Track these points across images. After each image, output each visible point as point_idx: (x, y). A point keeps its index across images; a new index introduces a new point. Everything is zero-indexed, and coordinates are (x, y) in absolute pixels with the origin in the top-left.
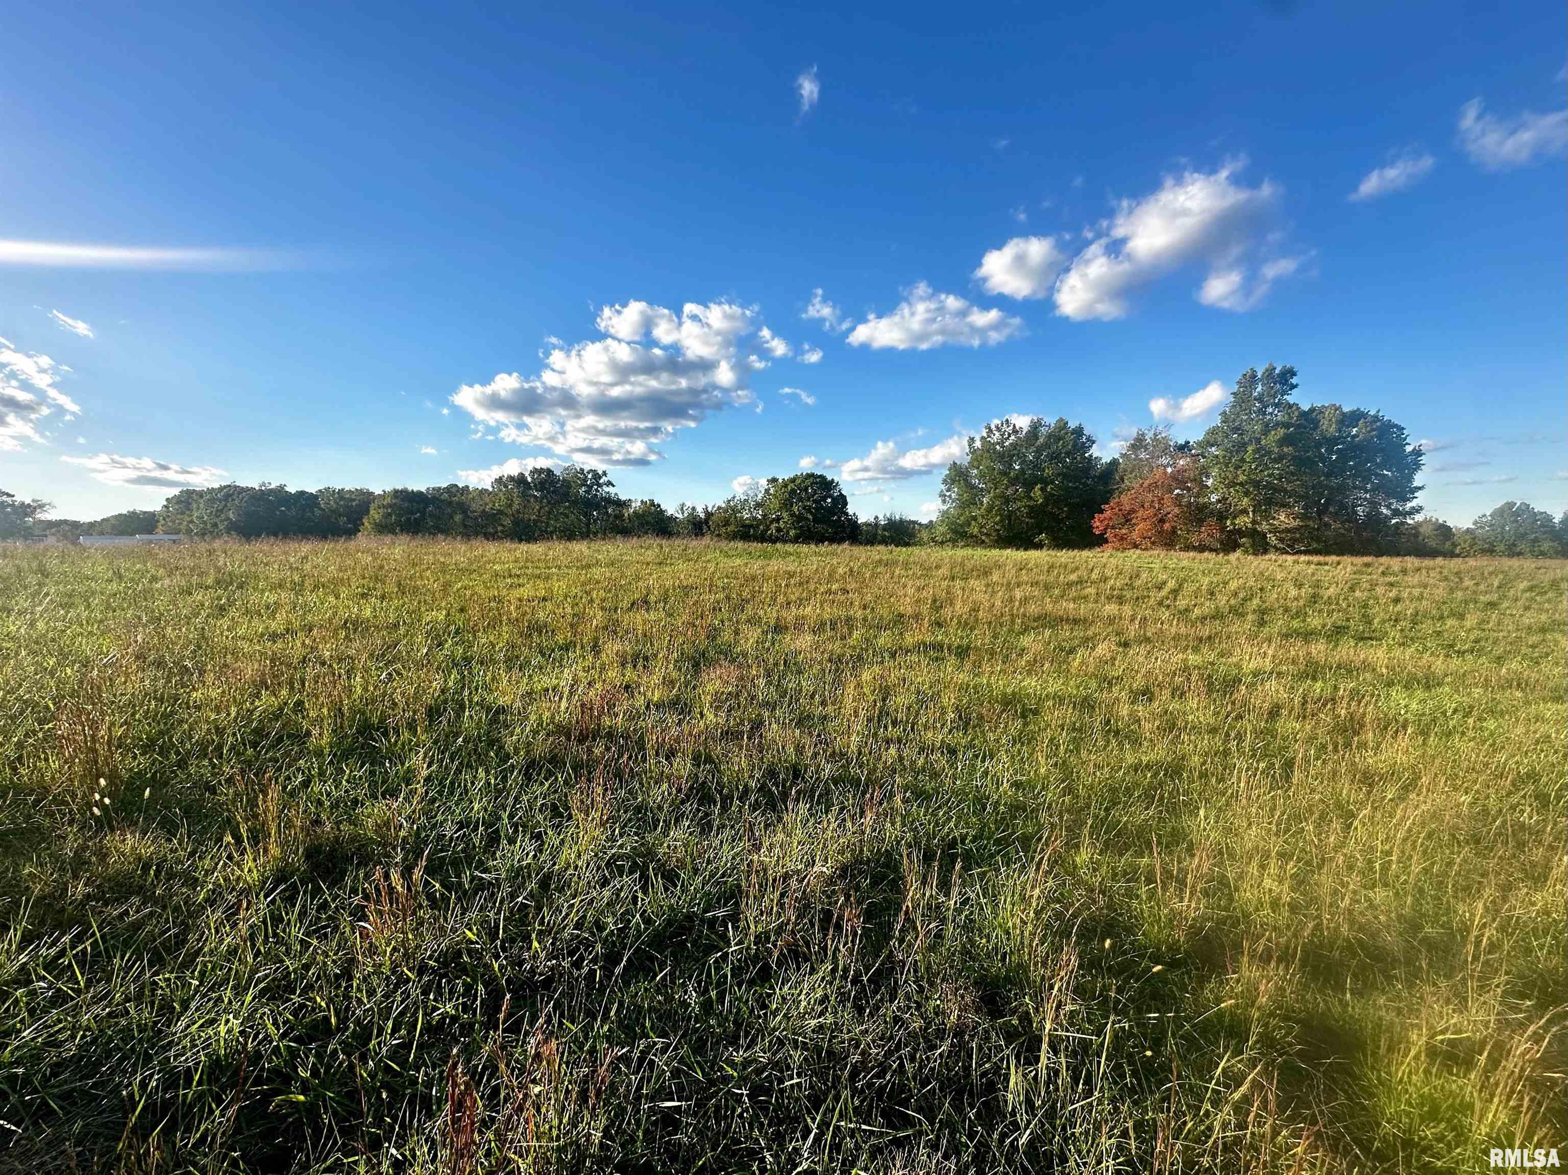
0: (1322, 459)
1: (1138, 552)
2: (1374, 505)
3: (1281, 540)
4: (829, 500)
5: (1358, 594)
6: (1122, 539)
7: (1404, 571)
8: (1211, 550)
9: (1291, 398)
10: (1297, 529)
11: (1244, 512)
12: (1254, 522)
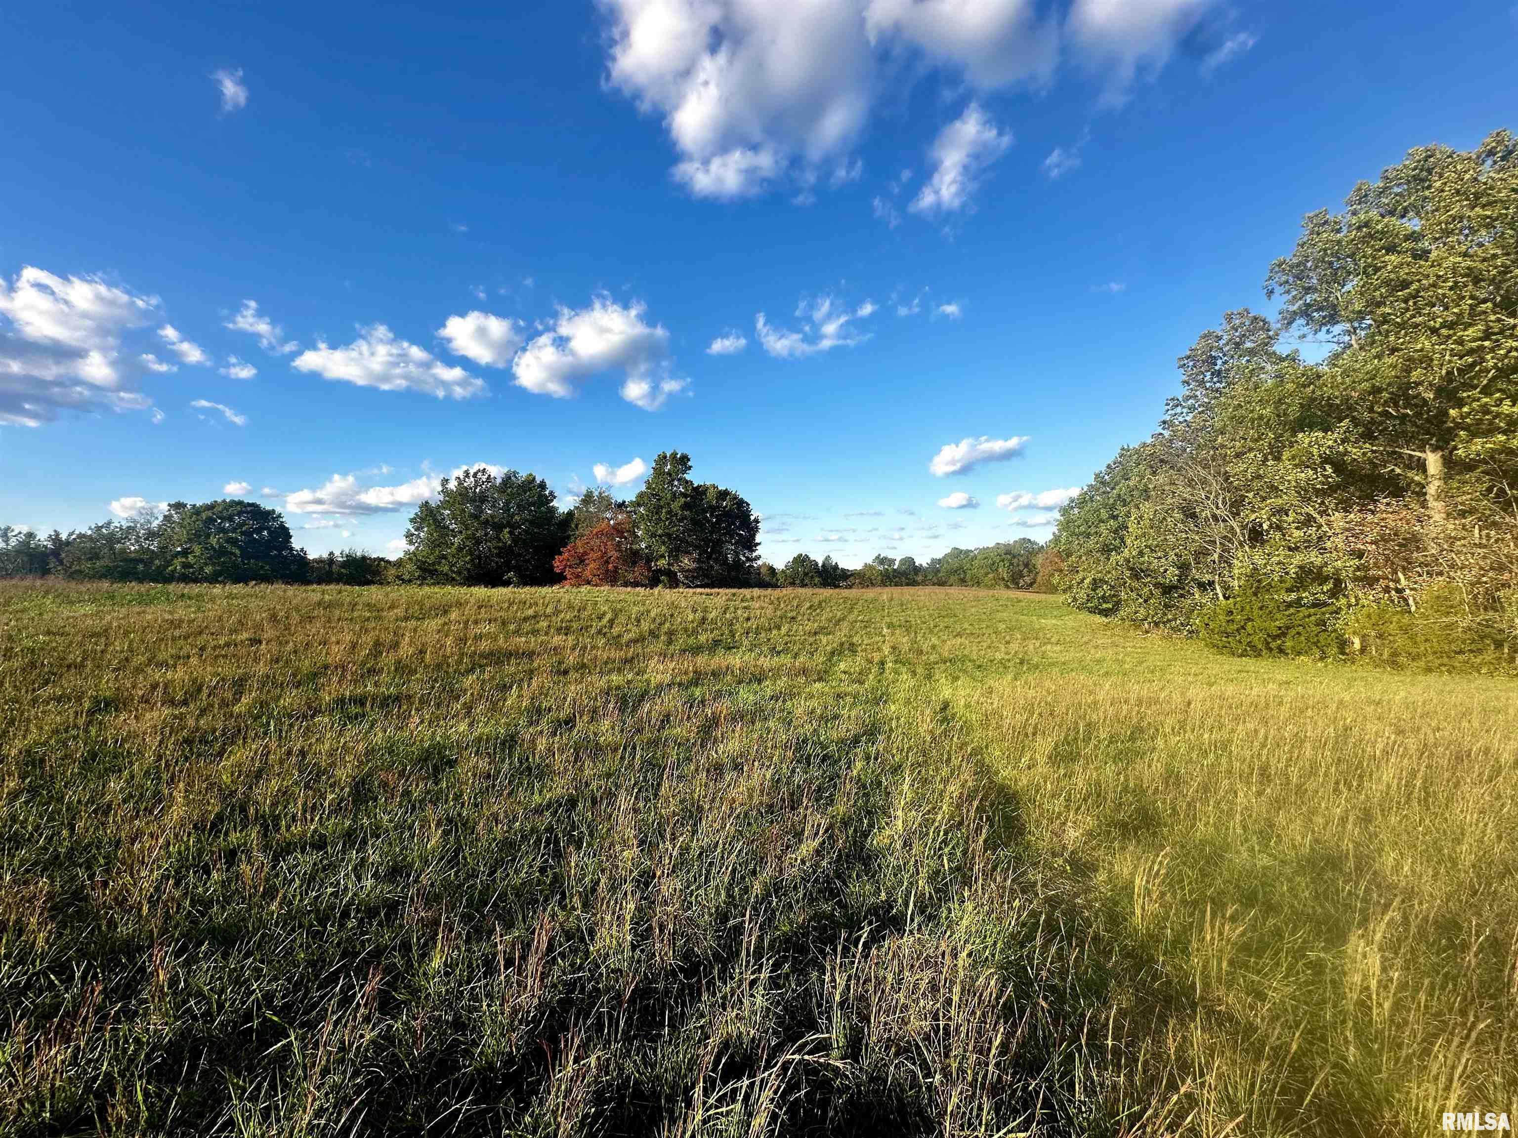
0: (708, 521)
1: (589, 587)
2: (737, 554)
3: (686, 577)
4: (265, 533)
5: (728, 616)
6: (578, 576)
7: (752, 598)
8: (642, 586)
9: (687, 477)
10: (695, 569)
11: (663, 556)
12: (669, 564)
